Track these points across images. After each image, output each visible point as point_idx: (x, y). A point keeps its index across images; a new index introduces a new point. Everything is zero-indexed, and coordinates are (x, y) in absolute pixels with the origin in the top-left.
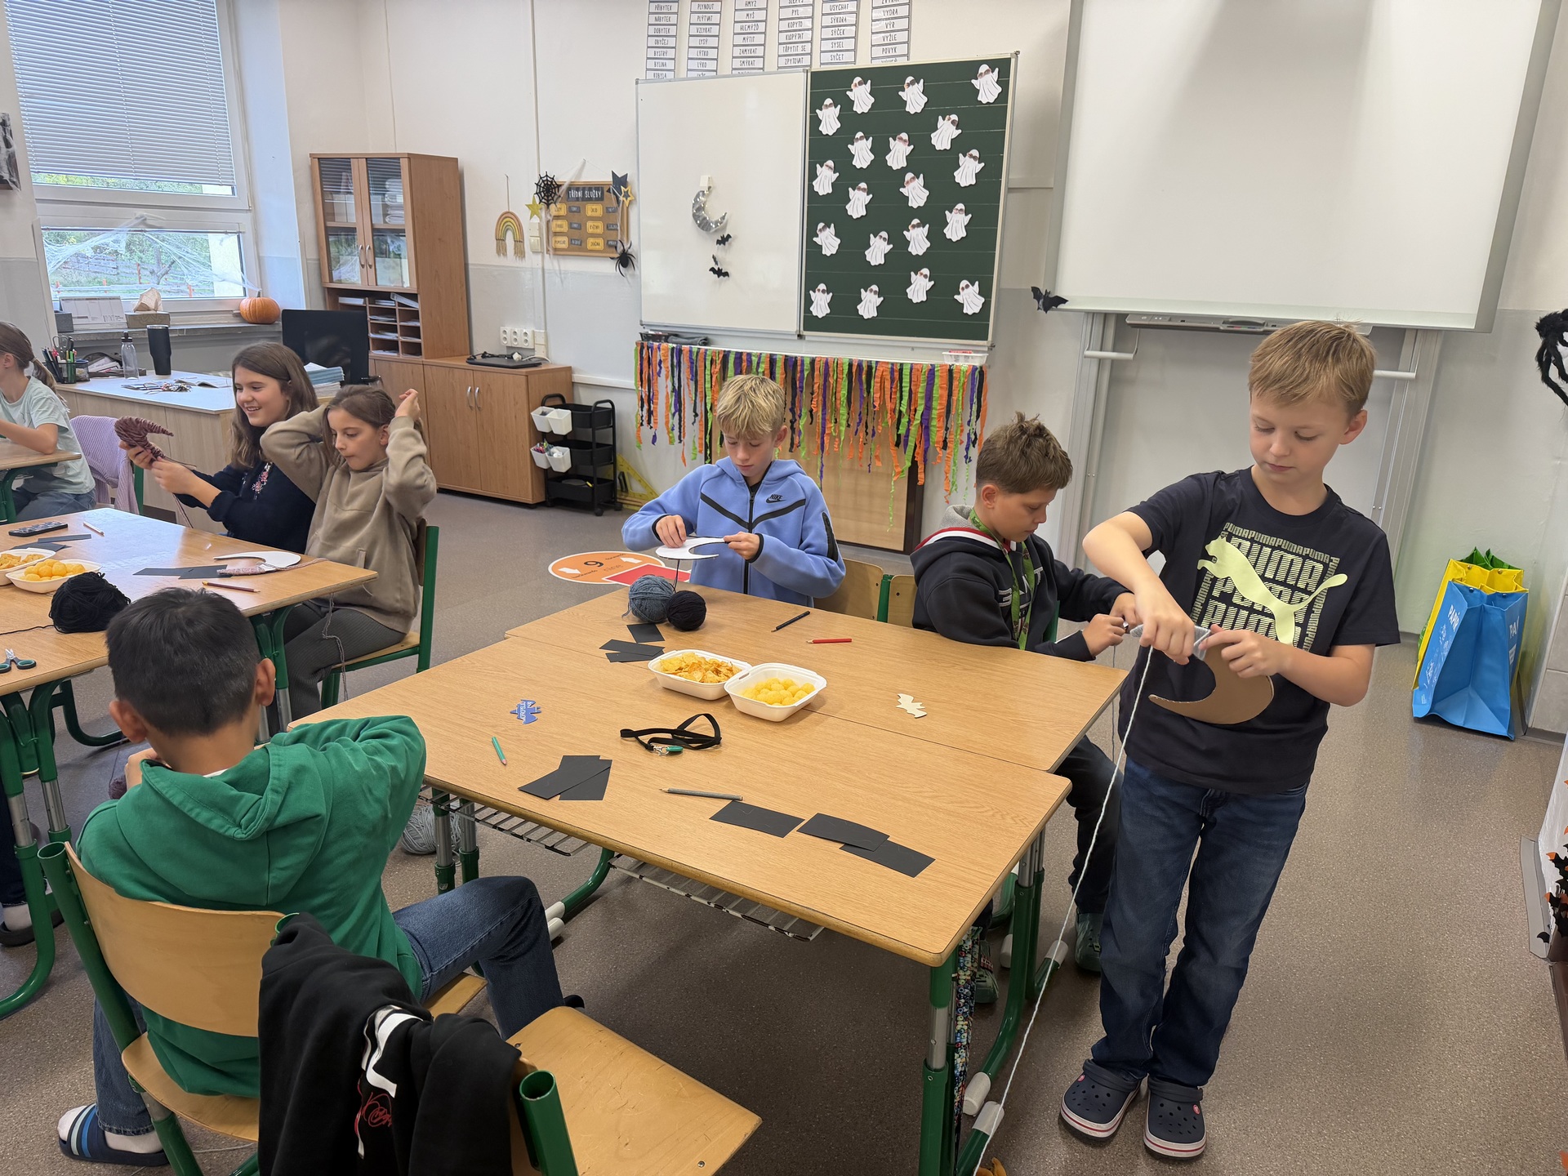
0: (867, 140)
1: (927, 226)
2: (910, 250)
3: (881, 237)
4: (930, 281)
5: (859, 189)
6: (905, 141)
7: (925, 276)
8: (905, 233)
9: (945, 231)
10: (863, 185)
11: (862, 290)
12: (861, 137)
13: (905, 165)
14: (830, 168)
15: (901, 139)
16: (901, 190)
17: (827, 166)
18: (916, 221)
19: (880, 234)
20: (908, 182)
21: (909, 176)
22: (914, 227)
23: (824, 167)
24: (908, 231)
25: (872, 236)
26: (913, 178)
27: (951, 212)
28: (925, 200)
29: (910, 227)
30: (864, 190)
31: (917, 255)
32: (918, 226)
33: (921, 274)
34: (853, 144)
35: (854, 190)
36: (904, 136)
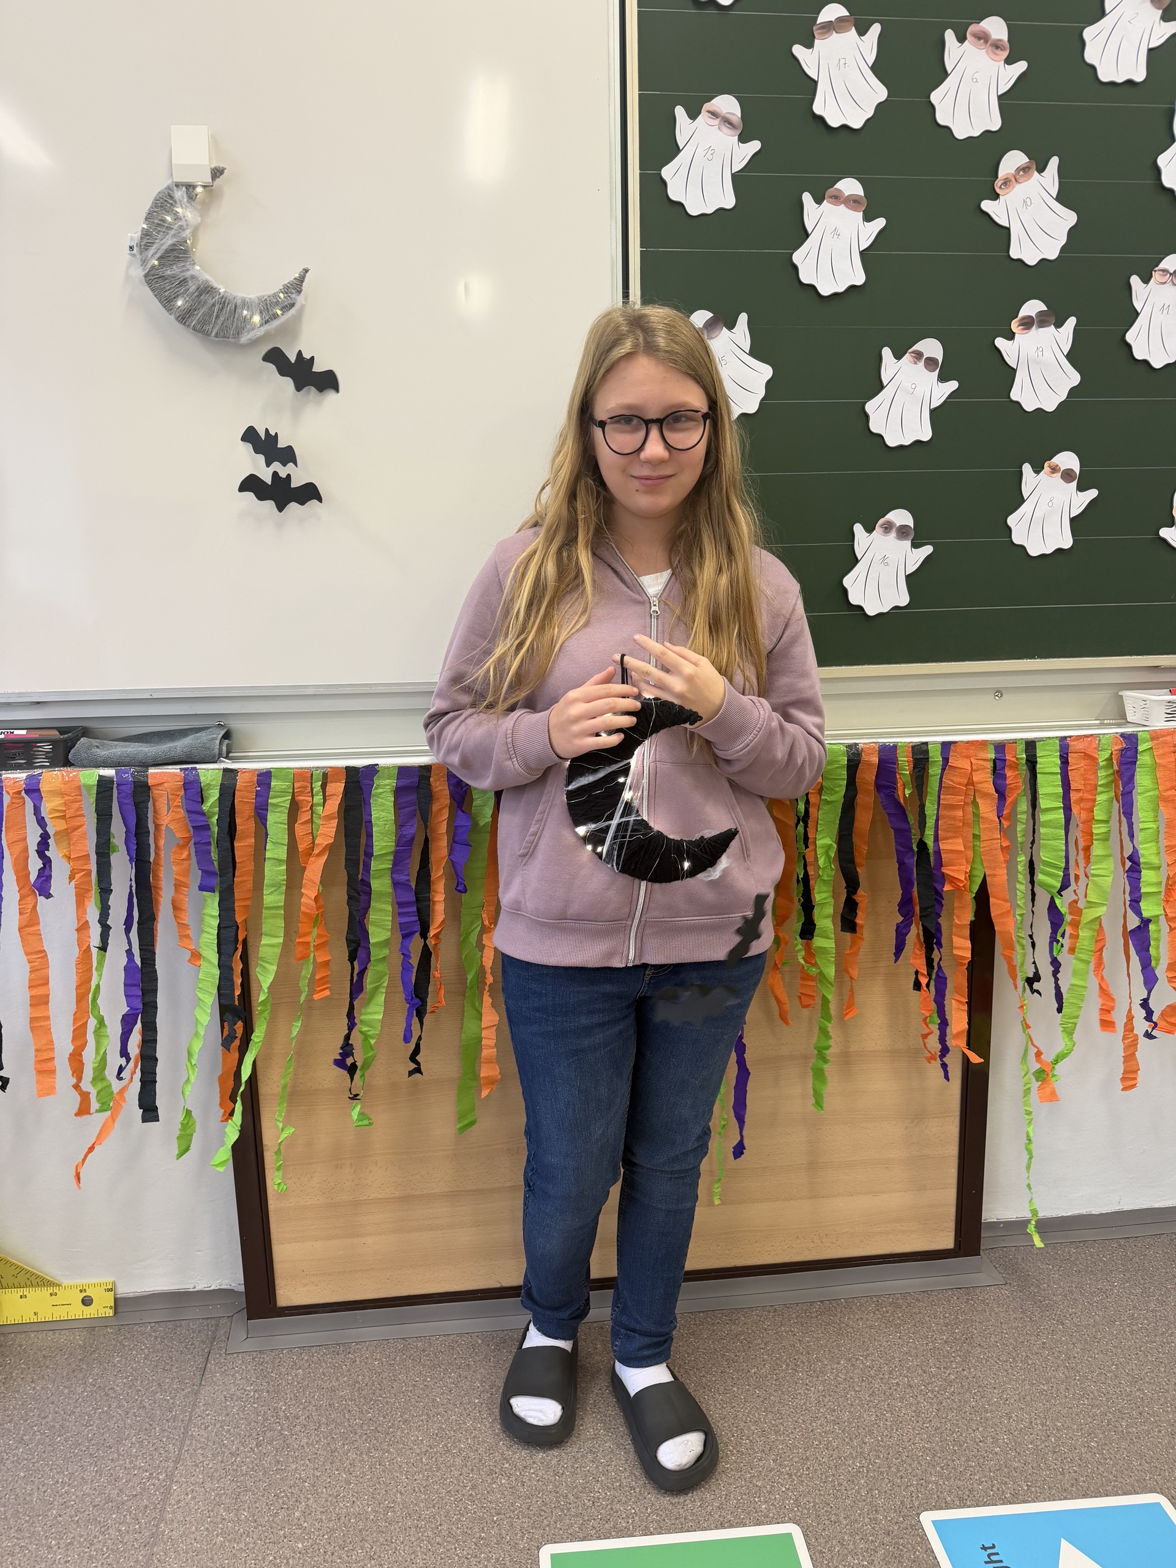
0: (862, 32)
1: (1072, 322)
2: (1015, 395)
3: (919, 355)
4: (1081, 488)
5: (837, 199)
6: (997, 46)
7: (1068, 475)
8: (1000, 342)
9: (1130, 337)
10: (850, 186)
11: (858, 528)
12: (840, 20)
13: (995, 123)
14: (727, 122)
15: (983, 38)
16: (987, 205)
17: (714, 114)
18: (1033, 307)
19: (916, 347)
20: (1006, 182)
21: (1013, 161)
22: (1027, 323)
23: (703, 118)
24: (1010, 336)
25: (887, 352)
26: (1025, 169)
27: (1146, 280)
28: (1063, 240)
29: (1014, 326)
30: (852, 202)
31: (1039, 411)
32: (1042, 320)
33: (1054, 469)
34: (809, 44)
35: (819, 201)
36: (996, 27)
